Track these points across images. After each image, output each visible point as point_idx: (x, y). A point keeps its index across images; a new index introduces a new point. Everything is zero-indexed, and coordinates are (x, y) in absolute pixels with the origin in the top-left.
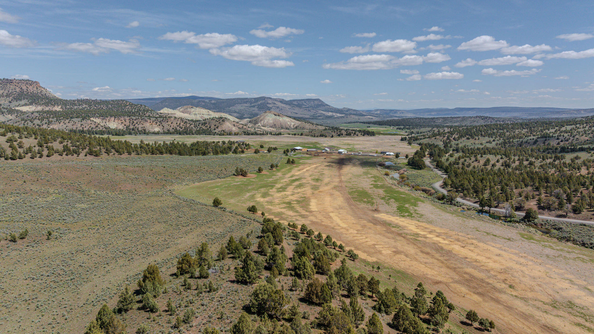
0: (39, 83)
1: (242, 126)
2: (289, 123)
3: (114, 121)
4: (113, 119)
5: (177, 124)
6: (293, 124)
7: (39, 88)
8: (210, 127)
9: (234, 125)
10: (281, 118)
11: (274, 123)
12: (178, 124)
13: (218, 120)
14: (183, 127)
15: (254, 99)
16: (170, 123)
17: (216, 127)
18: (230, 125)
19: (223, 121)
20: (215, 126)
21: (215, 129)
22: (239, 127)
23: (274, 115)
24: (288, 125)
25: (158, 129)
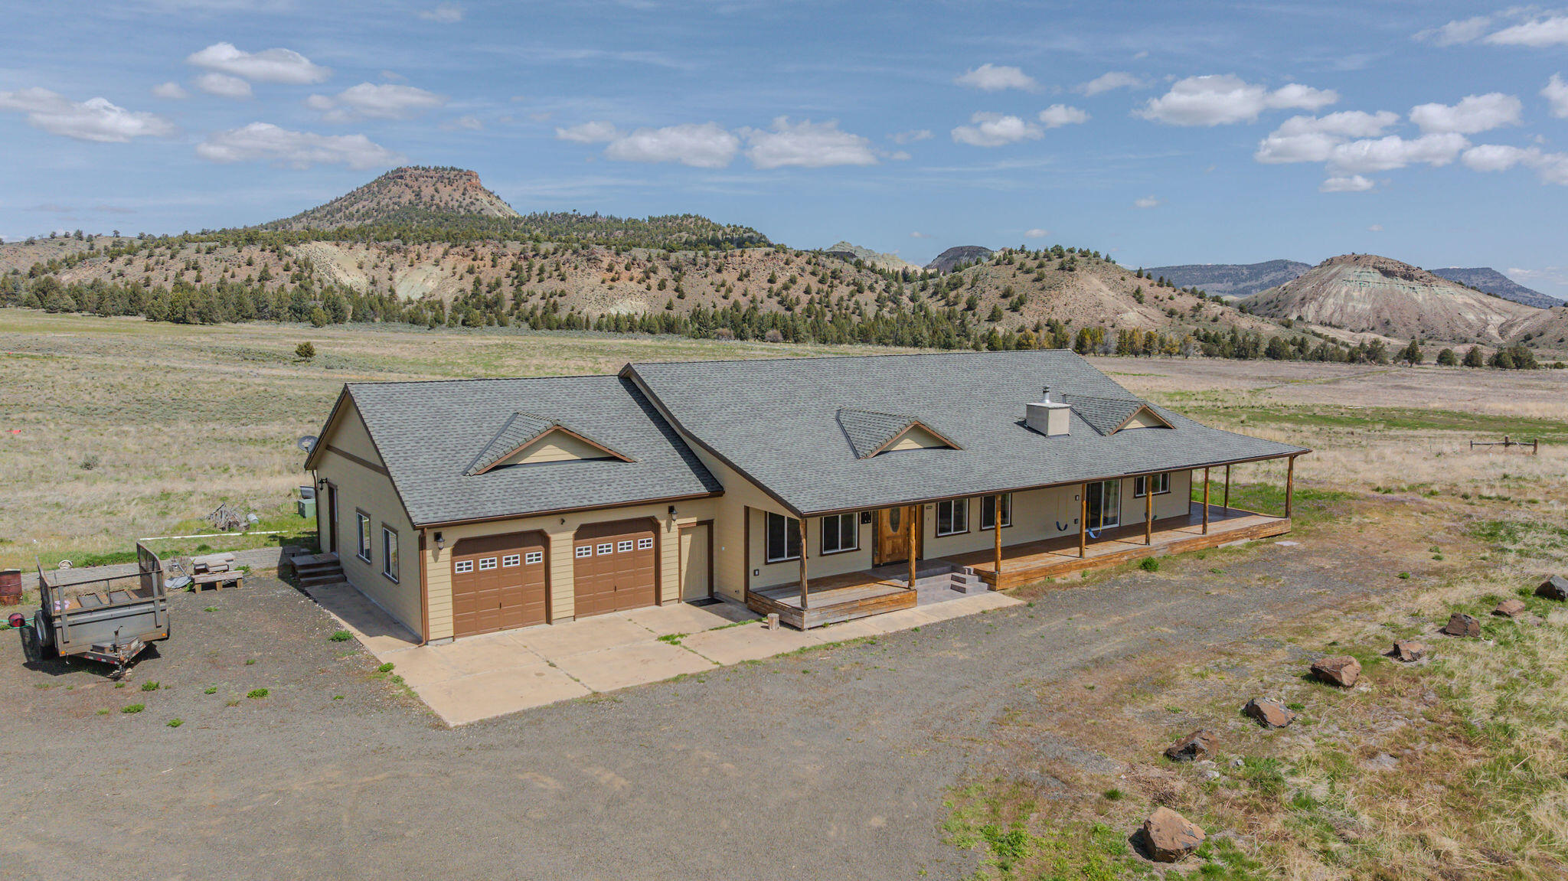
0: (477, 177)
1: (1193, 301)
2: (1471, 317)
3: (437, 263)
4: (438, 249)
5: (771, 281)
6: (1497, 320)
7: (471, 192)
8: (971, 306)
9: (1138, 296)
10: (1419, 288)
11: (1378, 313)
12: (776, 287)
13: (1031, 264)
14: (805, 298)
15: (1248, 267)
16: (730, 277)
17: (1007, 302)
18: (1106, 294)
19: (1067, 268)
20: (1004, 296)
21: (995, 317)
22: (1171, 305)
23: (1378, 276)
24: (1469, 325)
25: (631, 304)
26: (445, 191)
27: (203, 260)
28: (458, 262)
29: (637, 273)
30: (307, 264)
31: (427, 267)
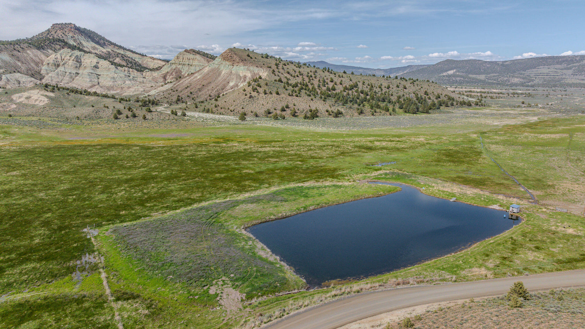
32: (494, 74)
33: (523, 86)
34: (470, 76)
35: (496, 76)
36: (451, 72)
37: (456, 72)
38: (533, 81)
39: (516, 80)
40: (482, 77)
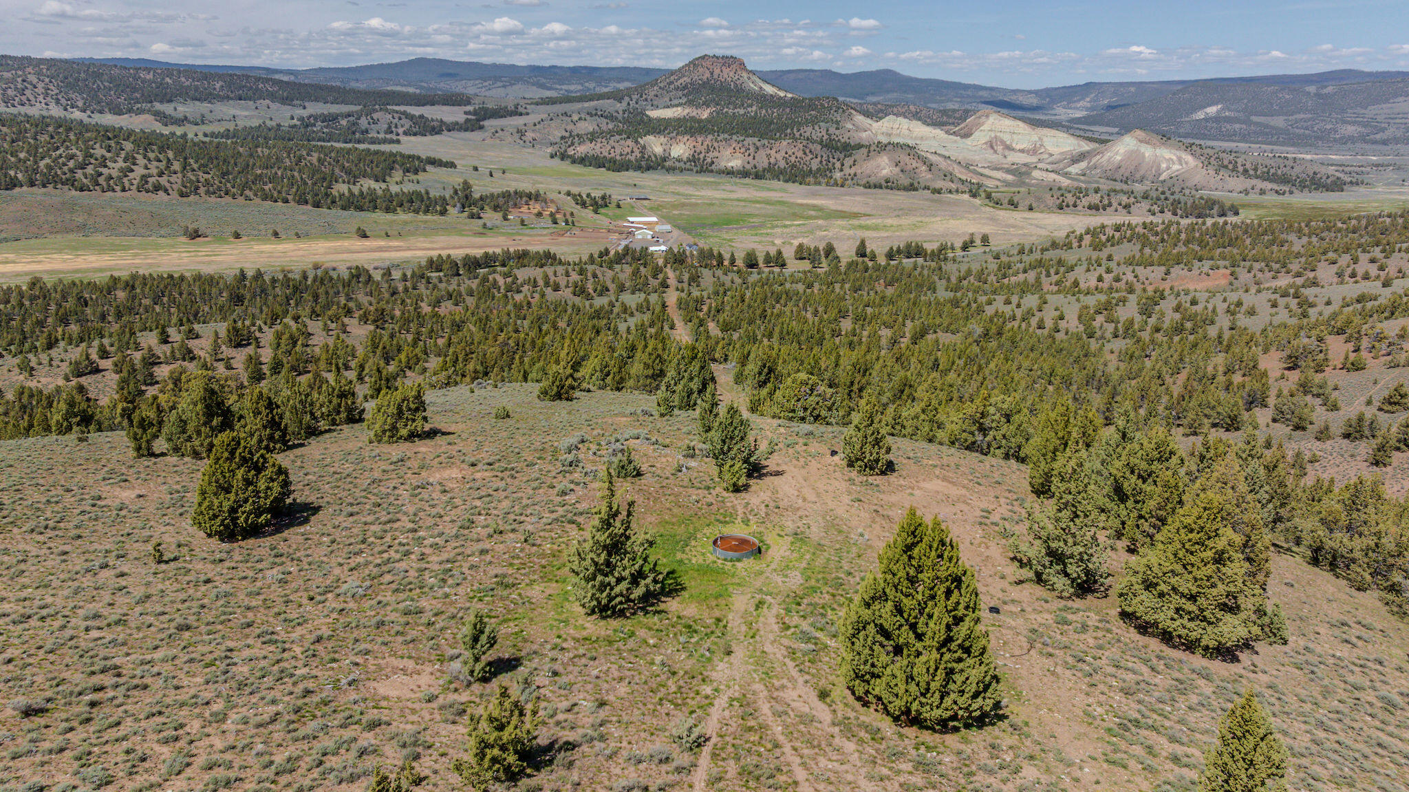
0: (744, 61)
2: (1165, 165)
3: (685, 143)
7: (739, 71)
9: (897, 164)
11: (1124, 160)
18: (885, 163)
23: (1137, 141)
25: (736, 163)
26: (726, 71)
27: (616, 145)
28: (691, 143)
29: (743, 150)
30: (644, 147)
31: (681, 145)
32: (1302, 116)
33: (1366, 142)
34: (1254, 119)
35: (1309, 120)
36: (1212, 110)
37: (1222, 109)
38: (1383, 130)
39: (1350, 130)
40: (1279, 122)
